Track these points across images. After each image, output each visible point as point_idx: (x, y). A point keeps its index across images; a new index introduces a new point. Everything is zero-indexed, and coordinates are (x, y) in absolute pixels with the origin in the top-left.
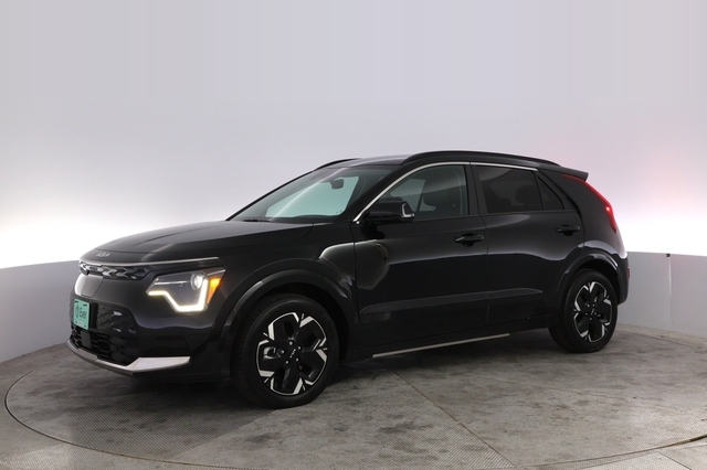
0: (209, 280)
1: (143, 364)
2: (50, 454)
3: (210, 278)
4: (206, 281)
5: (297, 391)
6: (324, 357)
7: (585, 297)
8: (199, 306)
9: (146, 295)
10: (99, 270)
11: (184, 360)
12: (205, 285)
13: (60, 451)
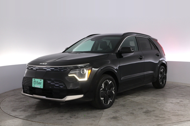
0: (88, 71)
1: (69, 98)
2: (13, 121)
3: (88, 70)
4: (87, 71)
5: (108, 104)
6: (114, 93)
7: (161, 73)
8: (86, 79)
9: (68, 76)
10: (44, 68)
11: (81, 96)
12: (87, 73)
13: (16, 120)
